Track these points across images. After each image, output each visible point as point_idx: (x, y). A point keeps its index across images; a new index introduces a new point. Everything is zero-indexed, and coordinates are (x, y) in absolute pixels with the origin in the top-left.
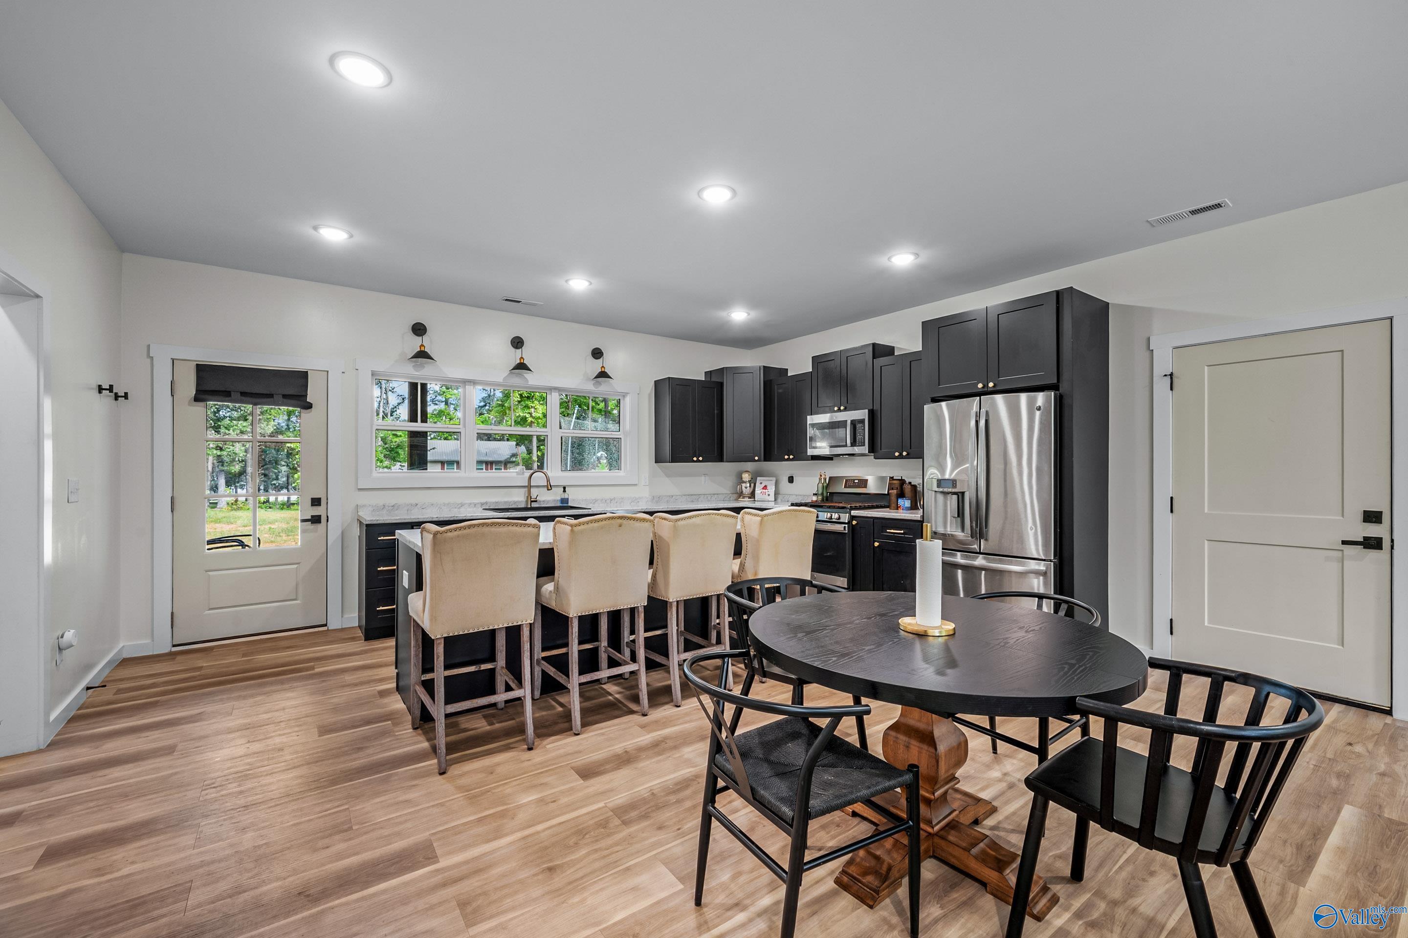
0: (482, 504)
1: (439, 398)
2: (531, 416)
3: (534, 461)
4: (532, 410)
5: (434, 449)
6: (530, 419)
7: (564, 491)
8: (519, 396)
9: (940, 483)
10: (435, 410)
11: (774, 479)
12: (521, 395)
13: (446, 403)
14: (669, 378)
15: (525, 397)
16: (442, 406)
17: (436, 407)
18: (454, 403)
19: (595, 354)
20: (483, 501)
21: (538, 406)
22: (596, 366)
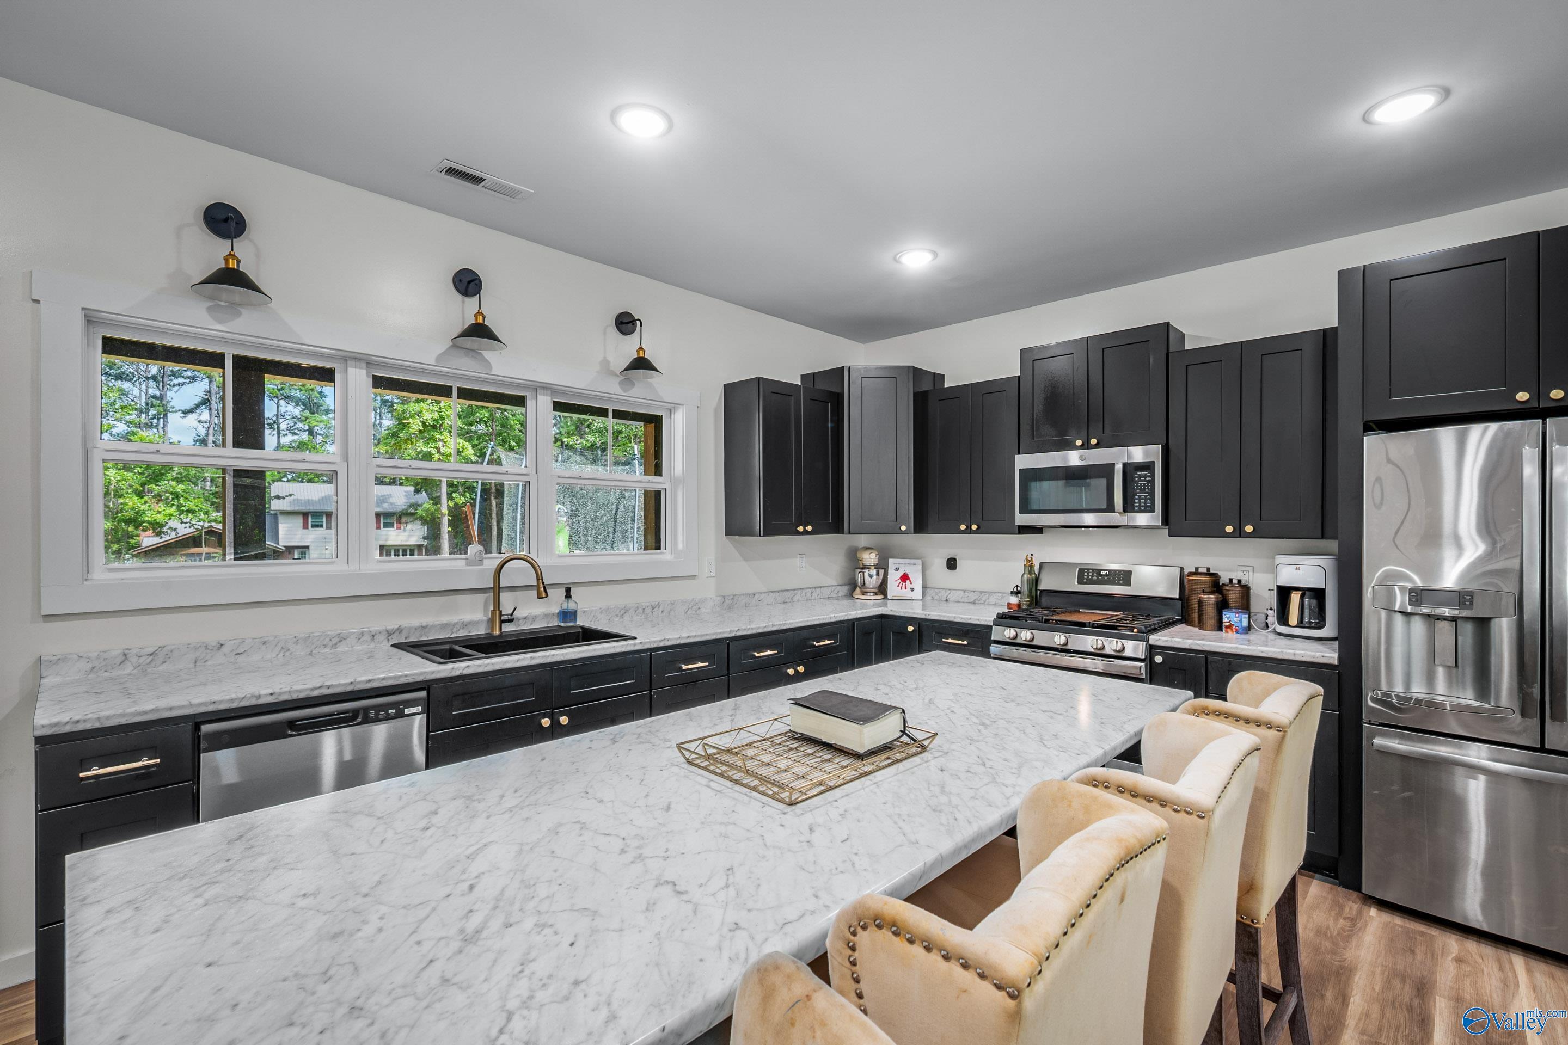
0: (390, 634)
1: (300, 425)
2: (439, 452)
3: (443, 515)
4: (440, 444)
5: (291, 495)
6: (437, 456)
7: (568, 596)
8: (421, 424)
9: (1417, 596)
10: (294, 441)
11: (919, 562)
12: (424, 423)
13: (311, 432)
14: (759, 379)
15: (430, 425)
16: (305, 436)
17: (295, 438)
18: (322, 433)
19: (622, 323)
20: (392, 625)
21: (448, 439)
22: (627, 348)
